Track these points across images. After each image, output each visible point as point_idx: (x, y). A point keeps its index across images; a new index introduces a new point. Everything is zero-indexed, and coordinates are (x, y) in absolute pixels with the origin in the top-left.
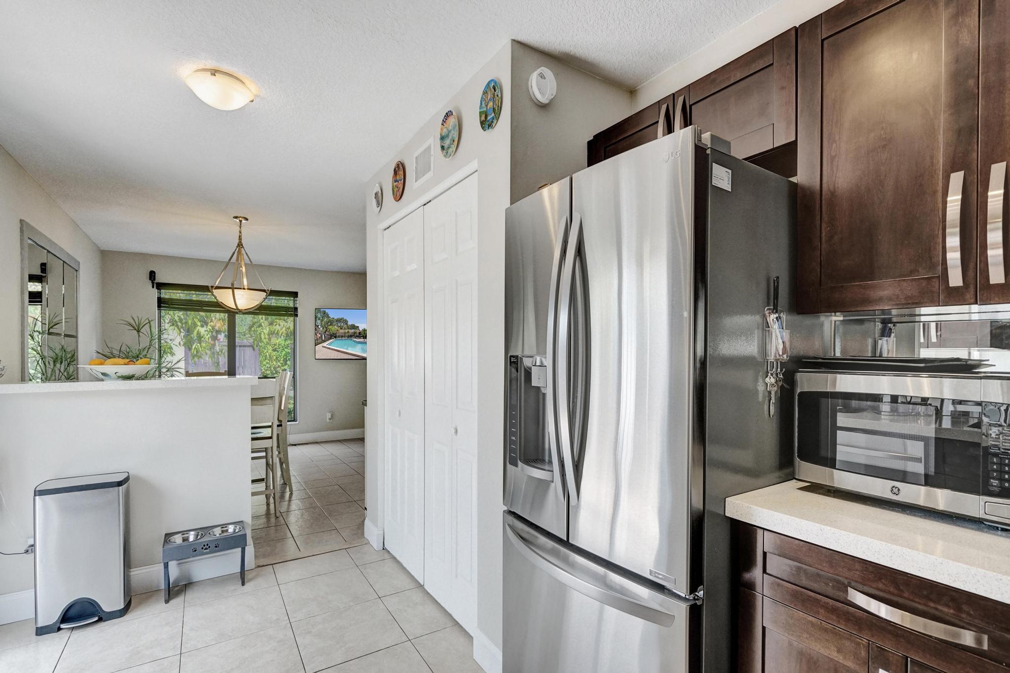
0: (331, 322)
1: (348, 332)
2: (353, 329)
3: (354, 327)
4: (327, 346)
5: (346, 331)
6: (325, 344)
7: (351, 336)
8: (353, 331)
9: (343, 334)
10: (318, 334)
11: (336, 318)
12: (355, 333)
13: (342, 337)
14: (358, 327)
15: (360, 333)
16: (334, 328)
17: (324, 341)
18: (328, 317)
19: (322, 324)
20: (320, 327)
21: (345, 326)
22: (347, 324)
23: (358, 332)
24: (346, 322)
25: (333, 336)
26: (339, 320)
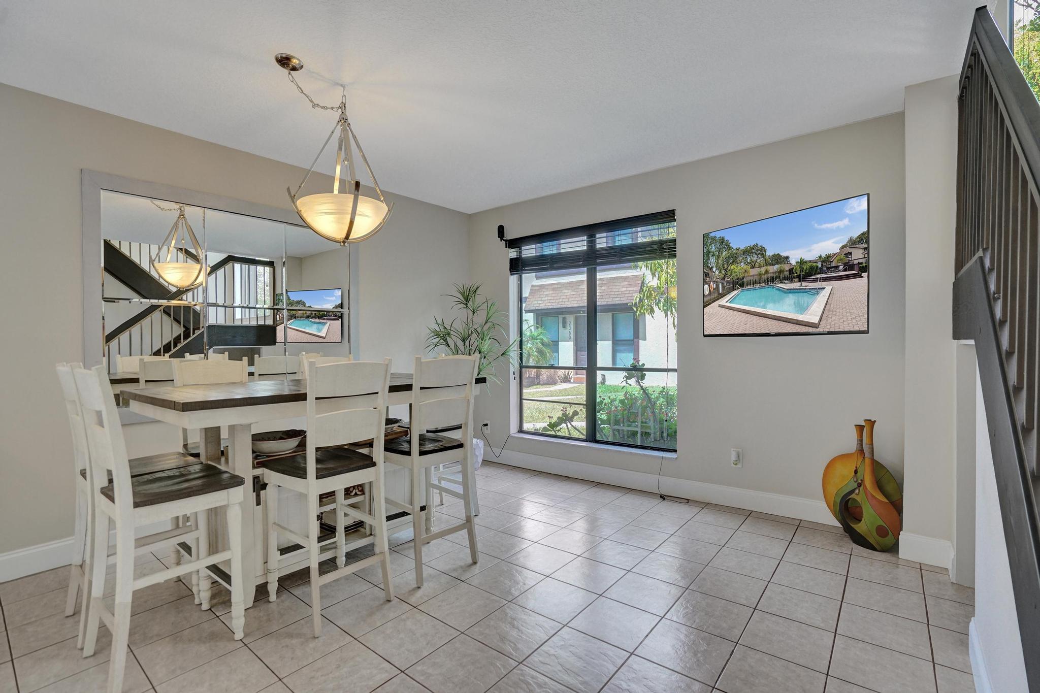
0: (734, 258)
1: (767, 272)
2: (777, 263)
3: (778, 259)
4: (728, 304)
5: (763, 270)
6: (723, 301)
7: (772, 280)
8: (776, 267)
9: (757, 278)
10: (712, 284)
11: (742, 248)
12: (781, 271)
13: (755, 283)
14: (787, 258)
15: (791, 271)
16: (739, 269)
17: (722, 296)
18: (729, 247)
19: (718, 263)
20: (714, 269)
21: (761, 260)
22: (763, 256)
23: (787, 267)
24: (762, 251)
25: (739, 283)
26: (748, 251)
